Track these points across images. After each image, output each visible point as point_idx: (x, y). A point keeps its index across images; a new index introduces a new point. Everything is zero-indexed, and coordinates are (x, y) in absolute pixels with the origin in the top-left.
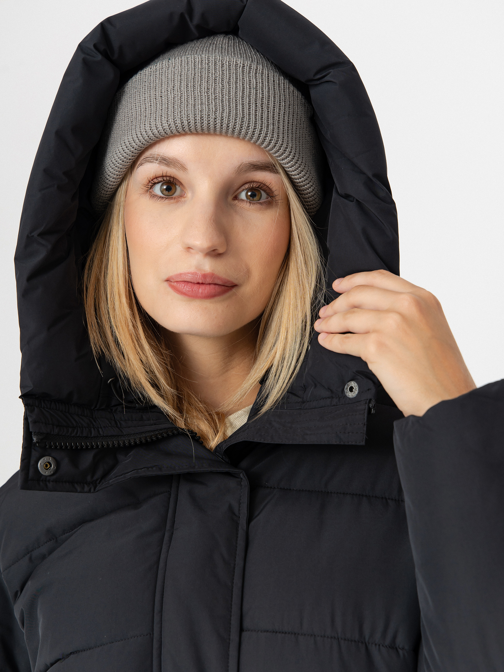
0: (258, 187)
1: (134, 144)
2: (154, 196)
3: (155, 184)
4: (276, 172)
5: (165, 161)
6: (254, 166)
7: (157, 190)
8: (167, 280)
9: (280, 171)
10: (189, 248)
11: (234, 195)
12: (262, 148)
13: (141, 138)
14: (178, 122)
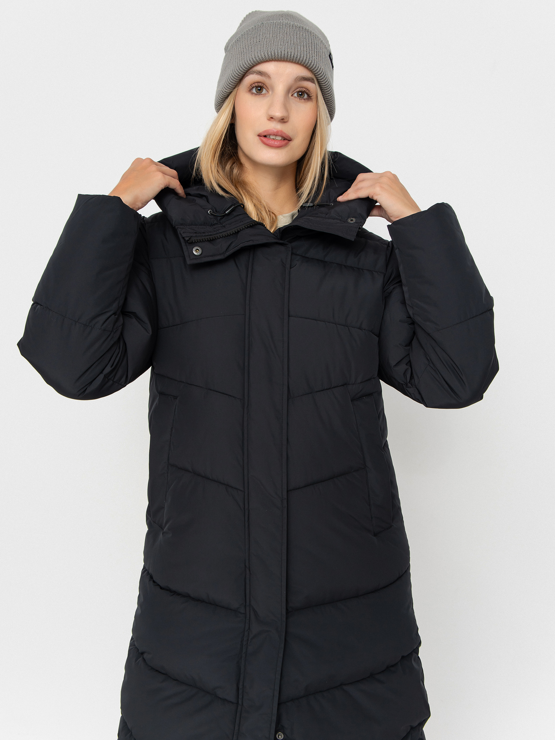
0: (304, 91)
1: (245, 66)
2: (253, 93)
3: (253, 88)
4: (313, 82)
5: (260, 73)
6: (304, 78)
7: (254, 91)
8: (259, 136)
9: (316, 82)
10: (272, 118)
11: (292, 94)
12: (309, 69)
13: (249, 62)
14: (269, 53)
